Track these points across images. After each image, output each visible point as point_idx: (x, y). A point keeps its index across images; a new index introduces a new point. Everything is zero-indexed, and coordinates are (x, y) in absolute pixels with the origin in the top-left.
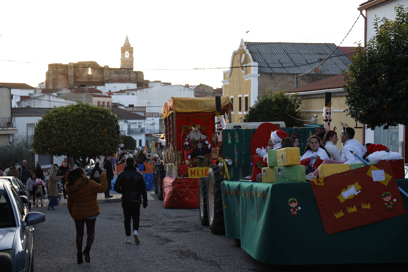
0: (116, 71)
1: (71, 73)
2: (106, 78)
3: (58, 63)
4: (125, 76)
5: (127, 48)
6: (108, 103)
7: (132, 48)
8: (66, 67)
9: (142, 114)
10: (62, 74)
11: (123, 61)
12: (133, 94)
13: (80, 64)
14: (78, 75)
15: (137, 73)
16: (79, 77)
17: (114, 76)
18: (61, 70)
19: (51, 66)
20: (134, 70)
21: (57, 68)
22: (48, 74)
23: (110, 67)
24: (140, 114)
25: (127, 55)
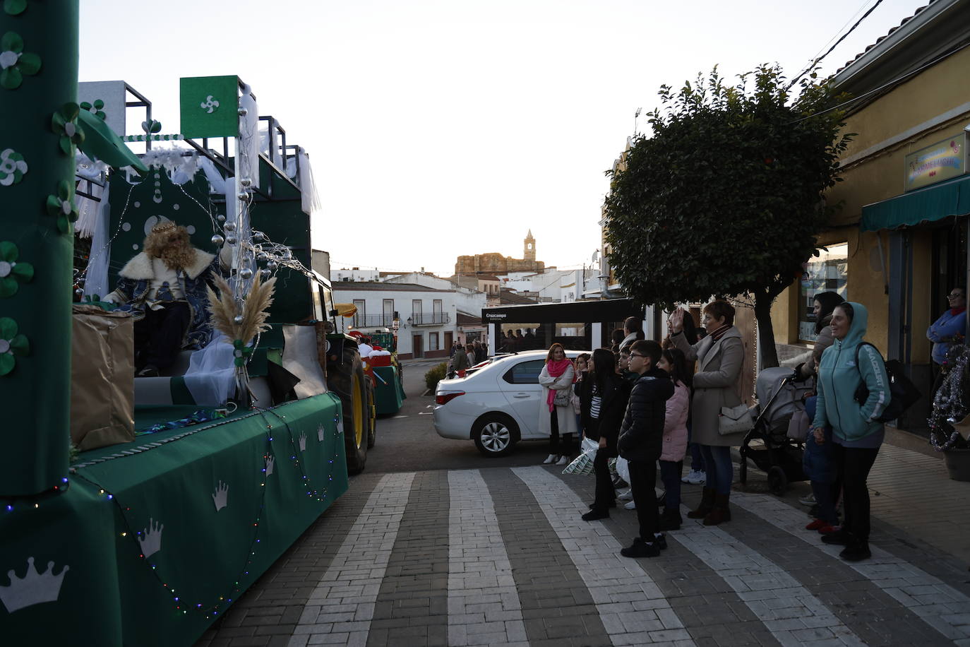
0: (519, 262)
1: (476, 264)
2: (508, 269)
3: (465, 255)
4: (527, 266)
5: (530, 240)
6: (496, 286)
7: (534, 240)
8: (472, 259)
9: (534, 299)
10: (469, 265)
11: (527, 252)
12: (528, 280)
13: (485, 255)
14: (483, 265)
15: (538, 263)
16: (484, 268)
17: (517, 266)
18: (468, 261)
19: (460, 258)
20: (536, 260)
21: (465, 260)
22: (457, 266)
23: (513, 258)
24: (532, 298)
25: (530, 246)
